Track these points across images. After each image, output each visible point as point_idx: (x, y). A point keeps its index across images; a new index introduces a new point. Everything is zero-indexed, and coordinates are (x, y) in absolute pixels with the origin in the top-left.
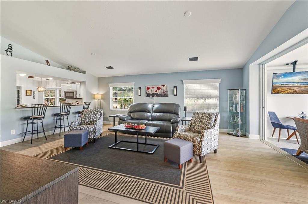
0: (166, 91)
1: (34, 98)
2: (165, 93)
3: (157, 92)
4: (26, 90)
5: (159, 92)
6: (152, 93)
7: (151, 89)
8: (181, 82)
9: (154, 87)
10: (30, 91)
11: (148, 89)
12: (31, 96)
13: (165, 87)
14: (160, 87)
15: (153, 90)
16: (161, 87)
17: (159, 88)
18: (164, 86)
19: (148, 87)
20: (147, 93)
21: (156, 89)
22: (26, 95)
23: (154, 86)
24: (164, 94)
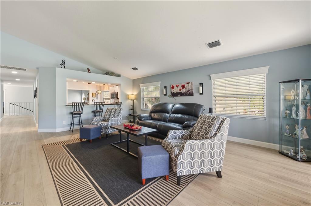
0: (191, 89)
1: (97, 99)
2: (189, 91)
3: (181, 91)
4: (92, 93)
5: (183, 91)
6: (177, 93)
7: (175, 87)
8: (208, 78)
9: (178, 86)
10: (94, 94)
11: (173, 87)
12: (95, 97)
13: (190, 85)
14: (184, 85)
15: (177, 89)
16: (186, 85)
17: (183, 87)
18: (188, 83)
19: (173, 86)
20: (171, 92)
21: (180, 87)
22: (92, 97)
23: (179, 84)
24: (188, 93)
